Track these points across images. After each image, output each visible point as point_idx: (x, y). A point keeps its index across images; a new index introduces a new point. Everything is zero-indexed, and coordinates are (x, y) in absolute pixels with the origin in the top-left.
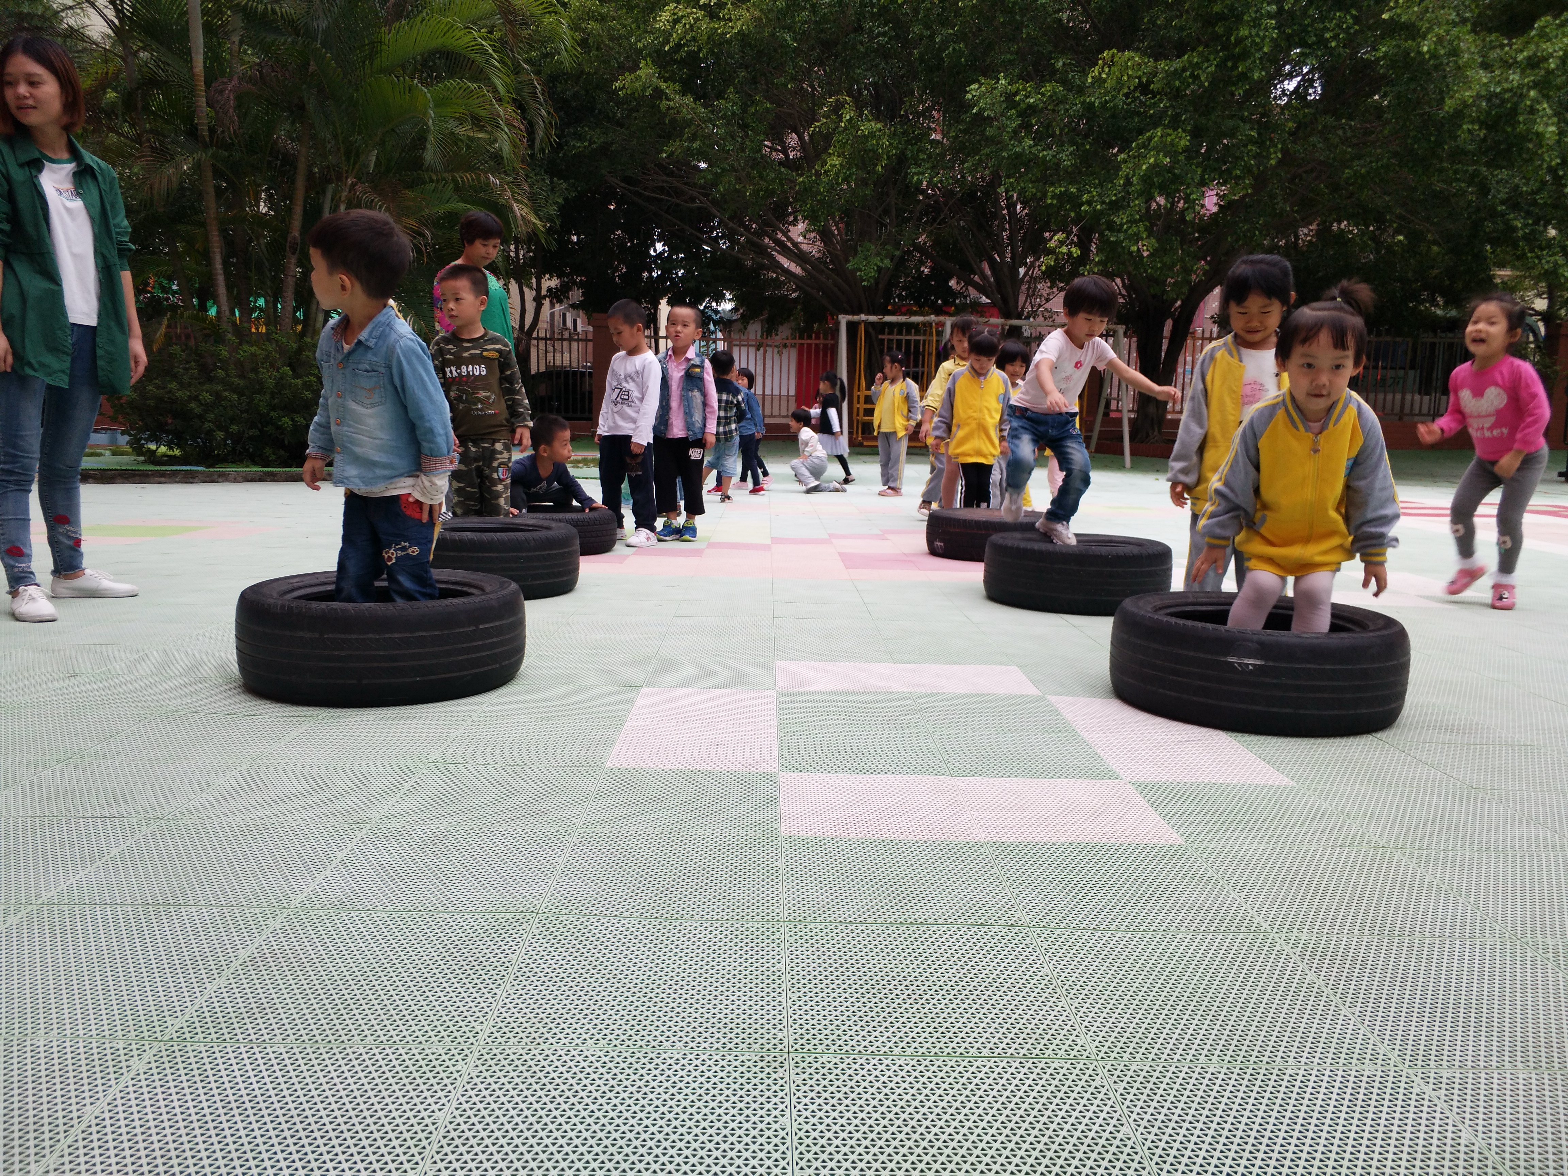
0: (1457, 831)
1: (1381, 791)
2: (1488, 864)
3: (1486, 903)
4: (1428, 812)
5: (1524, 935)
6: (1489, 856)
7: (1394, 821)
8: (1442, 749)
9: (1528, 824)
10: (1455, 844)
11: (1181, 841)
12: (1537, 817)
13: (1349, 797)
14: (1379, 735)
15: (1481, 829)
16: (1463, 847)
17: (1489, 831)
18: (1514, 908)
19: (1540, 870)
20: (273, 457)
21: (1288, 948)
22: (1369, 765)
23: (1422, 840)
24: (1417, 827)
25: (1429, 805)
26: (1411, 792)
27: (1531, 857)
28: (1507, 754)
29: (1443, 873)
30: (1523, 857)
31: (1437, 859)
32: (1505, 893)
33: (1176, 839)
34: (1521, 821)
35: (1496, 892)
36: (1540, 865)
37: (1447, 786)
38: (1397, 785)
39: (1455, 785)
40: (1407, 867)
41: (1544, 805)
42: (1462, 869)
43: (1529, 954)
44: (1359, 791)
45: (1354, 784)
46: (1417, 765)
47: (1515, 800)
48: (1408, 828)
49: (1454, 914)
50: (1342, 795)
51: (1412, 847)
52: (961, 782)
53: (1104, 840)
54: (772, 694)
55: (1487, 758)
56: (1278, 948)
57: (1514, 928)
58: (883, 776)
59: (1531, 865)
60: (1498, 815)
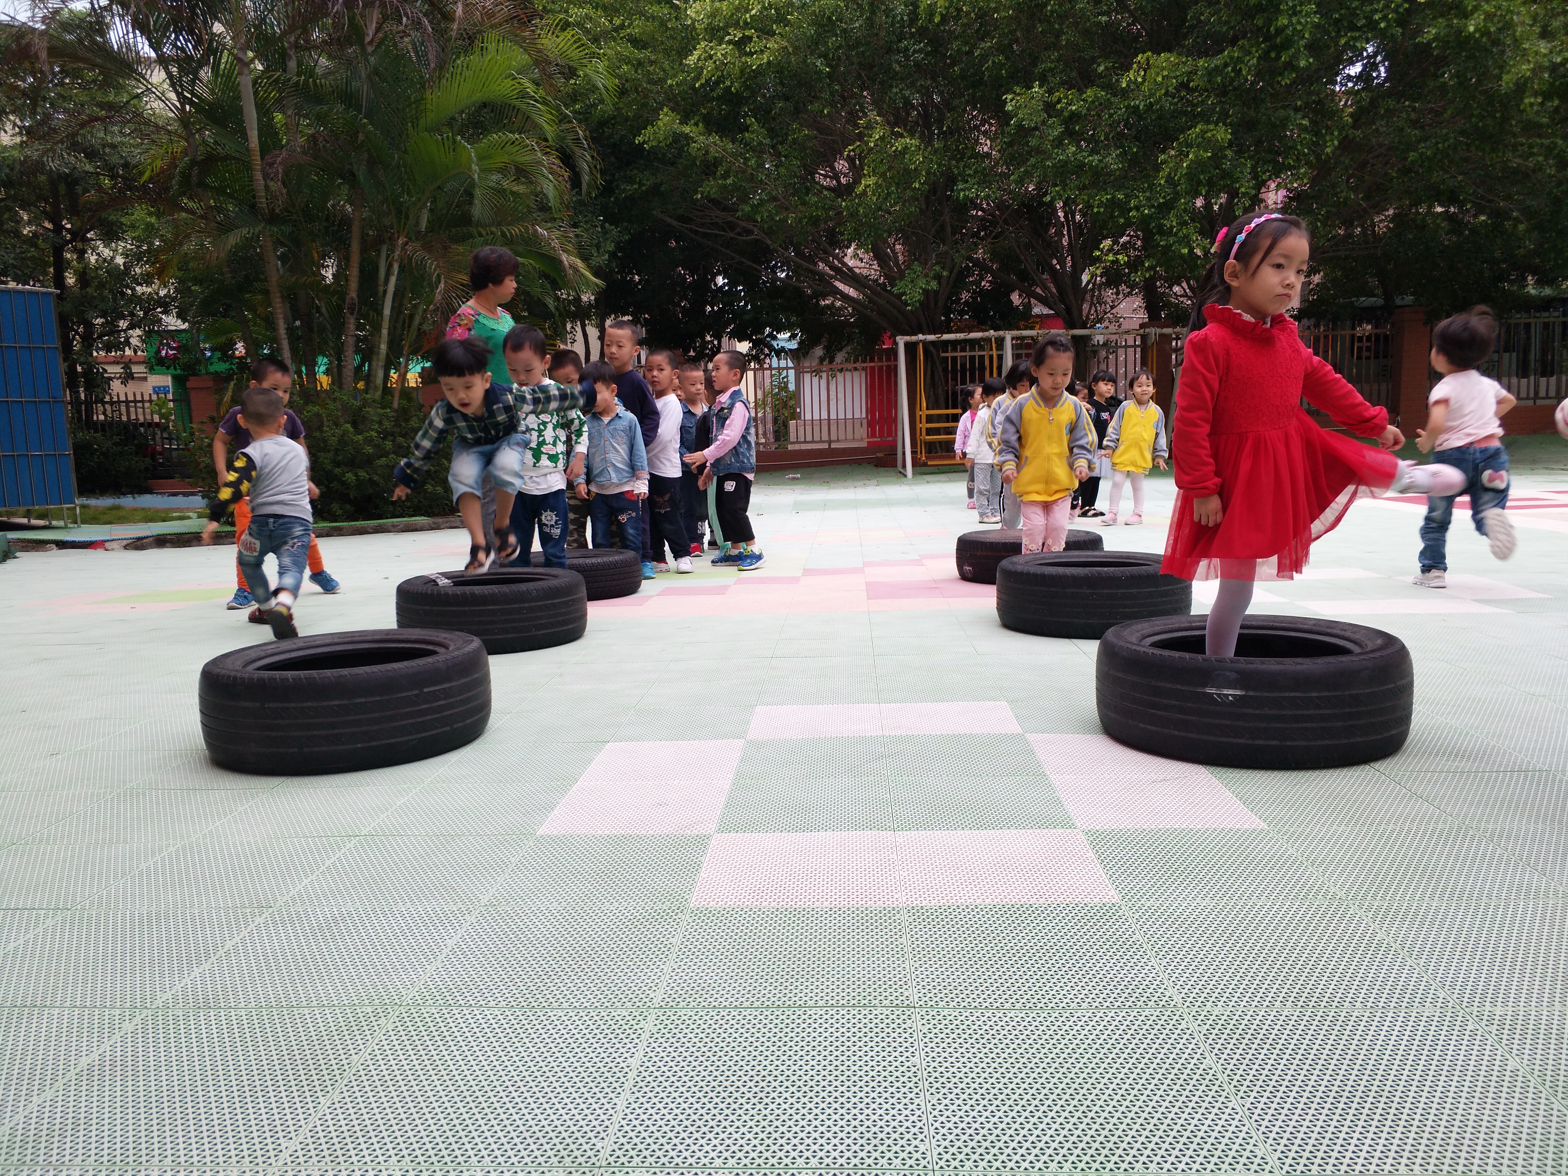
0: (1431, 877)
1: (1360, 830)
2: (1454, 917)
3: (1438, 964)
4: (1405, 855)
5: (1470, 1004)
6: (1458, 907)
7: (1363, 868)
8: (1445, 779)
9: (1516, 865)
10: (1424, 893)
11: (1117, 899)
12: (1529, 857)
13: (1322, 839)
14: (1377, 765)
15: (1460, 874)
16: (1432, 898)
17: (1468, 876)
18: (1468, 971)
19: (1512, 923)
20: (339, 512)
21: (1194, 1026)
22: (1356, 801)
23: (1386, 892)
24: (1387, 874)
25: (1409, 847)
26: (1393, 831)
27: (1507, 906)
28: (1517, 781)
29: (1399, 929)
30: (1497, 907)
31: (1397, 912)
32: (1463, 952)
33: (1112, 895)
34: (1508, 864)
35: (1453, 950)
36: (1514, 915)
37: (1436, 823)
38: (1380, 824)
39: (1445, 822)
40: (1360, 922)
41: (1541, 842)
42: (1422, 923)
43: (1470, 1027)
44: (1336, 831)
45: (1331, 825)
46: (1411, 797)
47: (1509, 837)
48: (1376, 876)
49: (1397, 980)
50: (1314, 838)
51: (1374, 897)
52: (902, 837)
53: (1032, 901)
54: (740, 743)
55: (1493, 787)
56: (1184, 1025)
57: (1461, 996)
58: (822, 833)
59: (1504, 916)
60: (1484, 855)
